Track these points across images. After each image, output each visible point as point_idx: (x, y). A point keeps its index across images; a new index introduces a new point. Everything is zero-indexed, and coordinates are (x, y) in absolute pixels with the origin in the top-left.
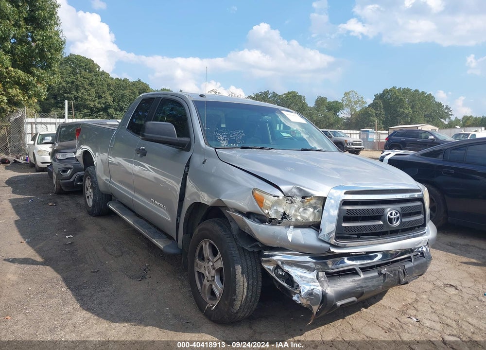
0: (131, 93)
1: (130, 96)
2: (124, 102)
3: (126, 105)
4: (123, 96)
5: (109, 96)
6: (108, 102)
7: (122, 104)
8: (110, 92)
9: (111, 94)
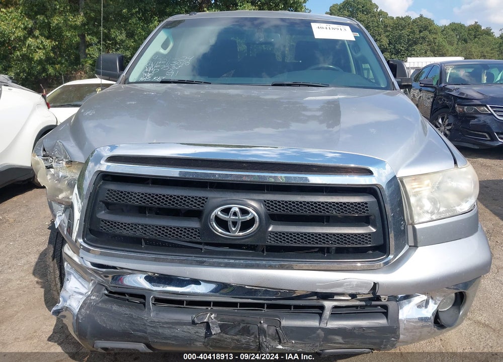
0: (410, 32)
1: (408, 36)
2: (400, 43)
3: (403, 47)
4: (400, 37)
5: (385, 38)
6: (383, 45)
7: (398, 46)
8: (388, 34)
9: (388, 36)
